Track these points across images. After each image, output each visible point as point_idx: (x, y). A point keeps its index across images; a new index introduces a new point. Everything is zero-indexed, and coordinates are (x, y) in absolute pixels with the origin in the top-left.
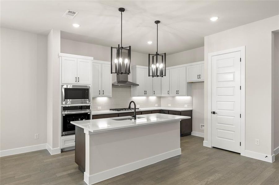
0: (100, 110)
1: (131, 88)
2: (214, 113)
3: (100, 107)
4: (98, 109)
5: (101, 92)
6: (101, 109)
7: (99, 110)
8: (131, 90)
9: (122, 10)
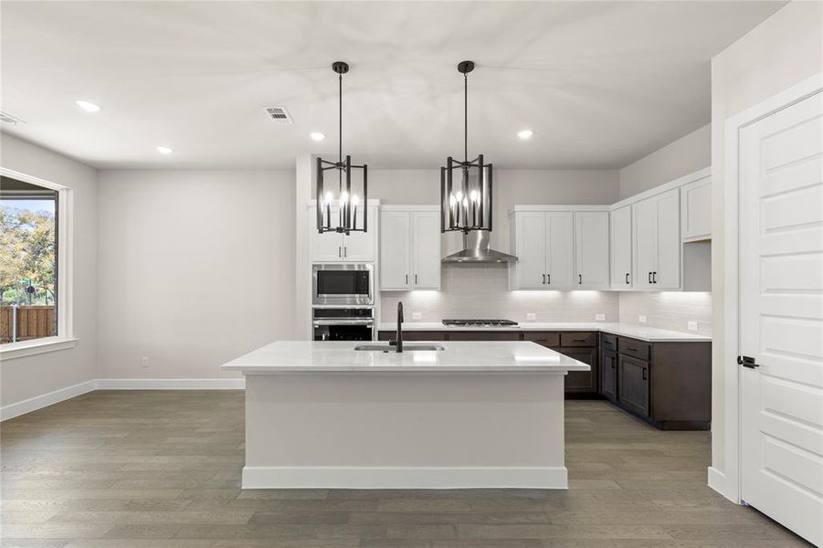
0: (419, 321)
1: (506, 267)
2: (749, 362)
3: (419, 314)
4: (414, 318)
5: (412, 280)
6: (420, 318)
7: (415, 321)
8: (507, 272)
9: (341, 67)
